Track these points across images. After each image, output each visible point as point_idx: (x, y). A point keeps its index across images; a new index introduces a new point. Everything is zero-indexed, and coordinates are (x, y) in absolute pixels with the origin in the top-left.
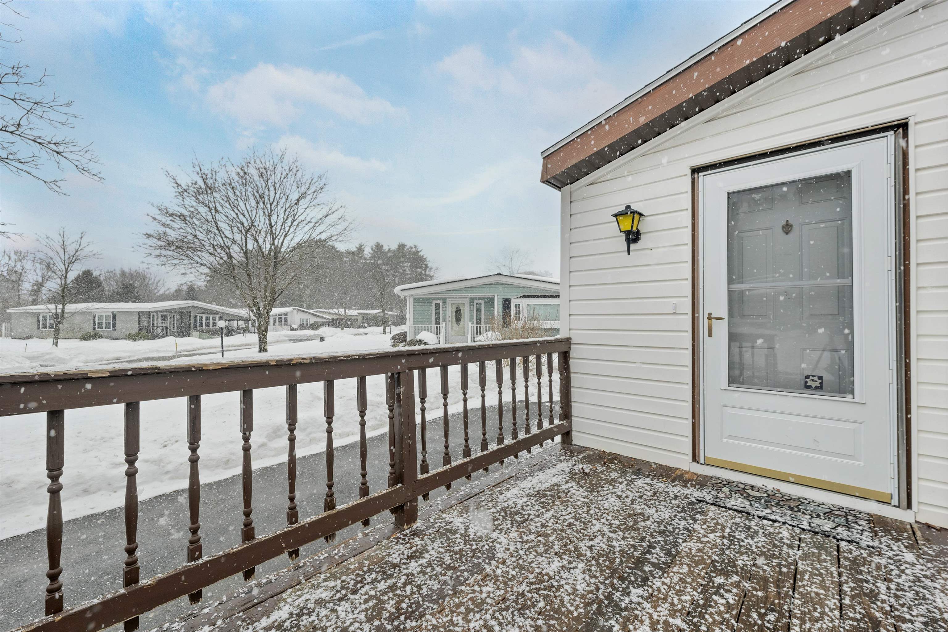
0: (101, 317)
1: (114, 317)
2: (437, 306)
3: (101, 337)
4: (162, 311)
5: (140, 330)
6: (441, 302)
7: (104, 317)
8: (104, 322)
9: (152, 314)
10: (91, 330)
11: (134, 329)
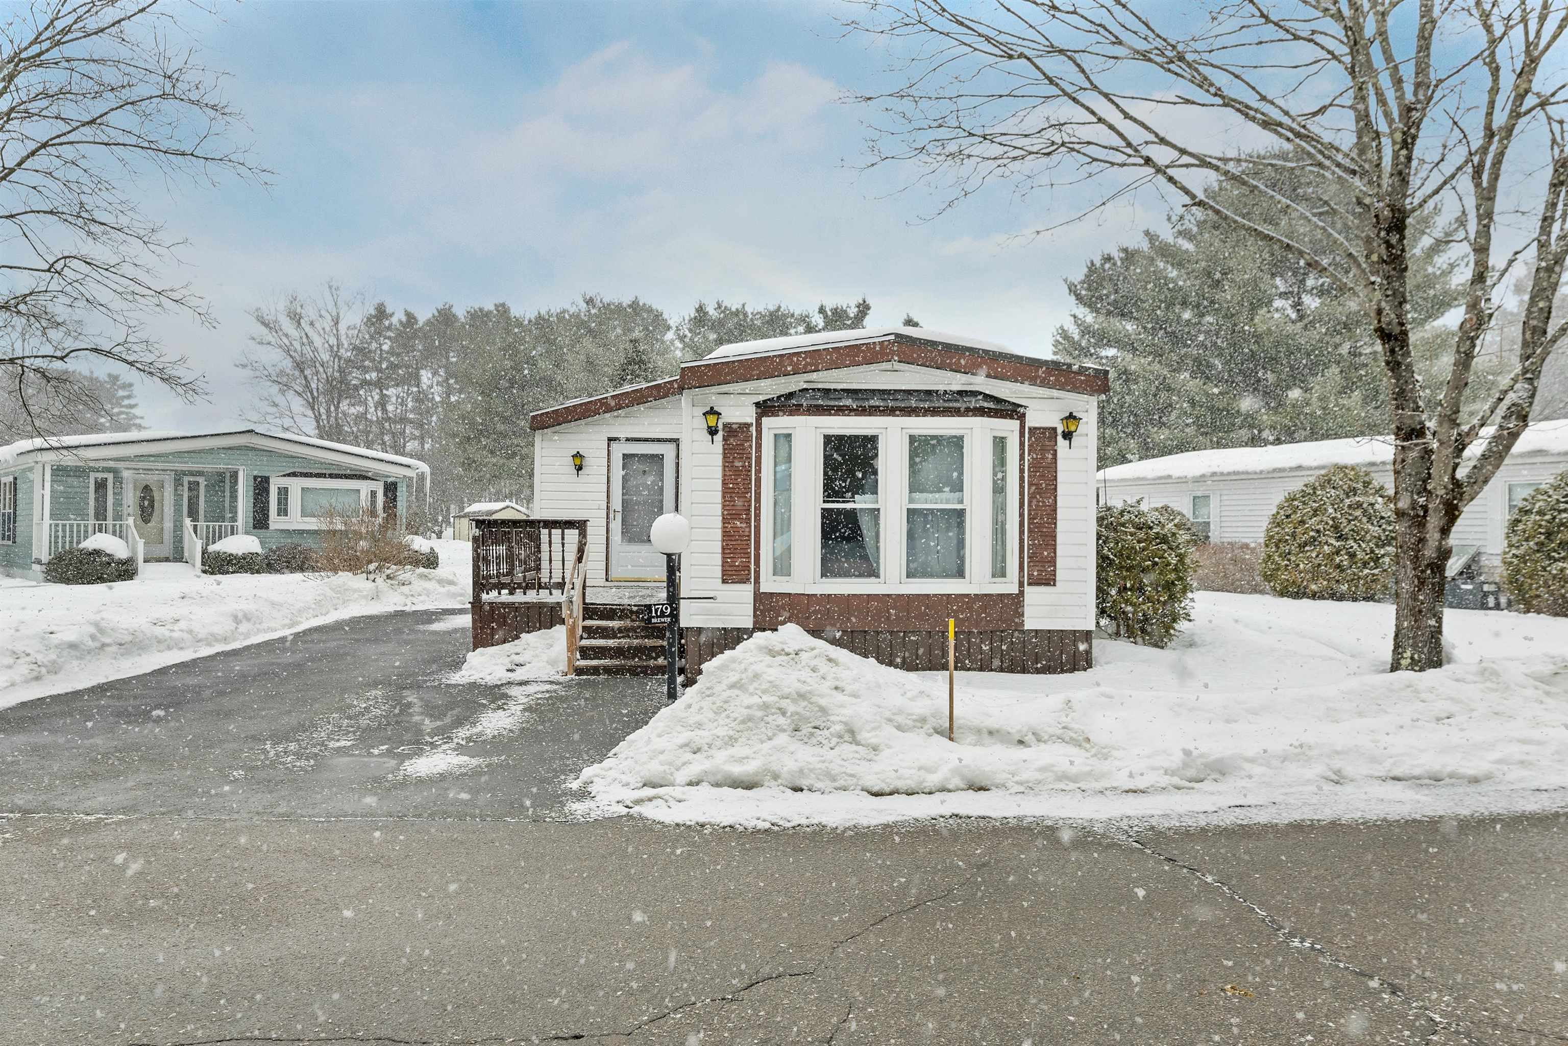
2: (101, 486)
6: (110, 477)
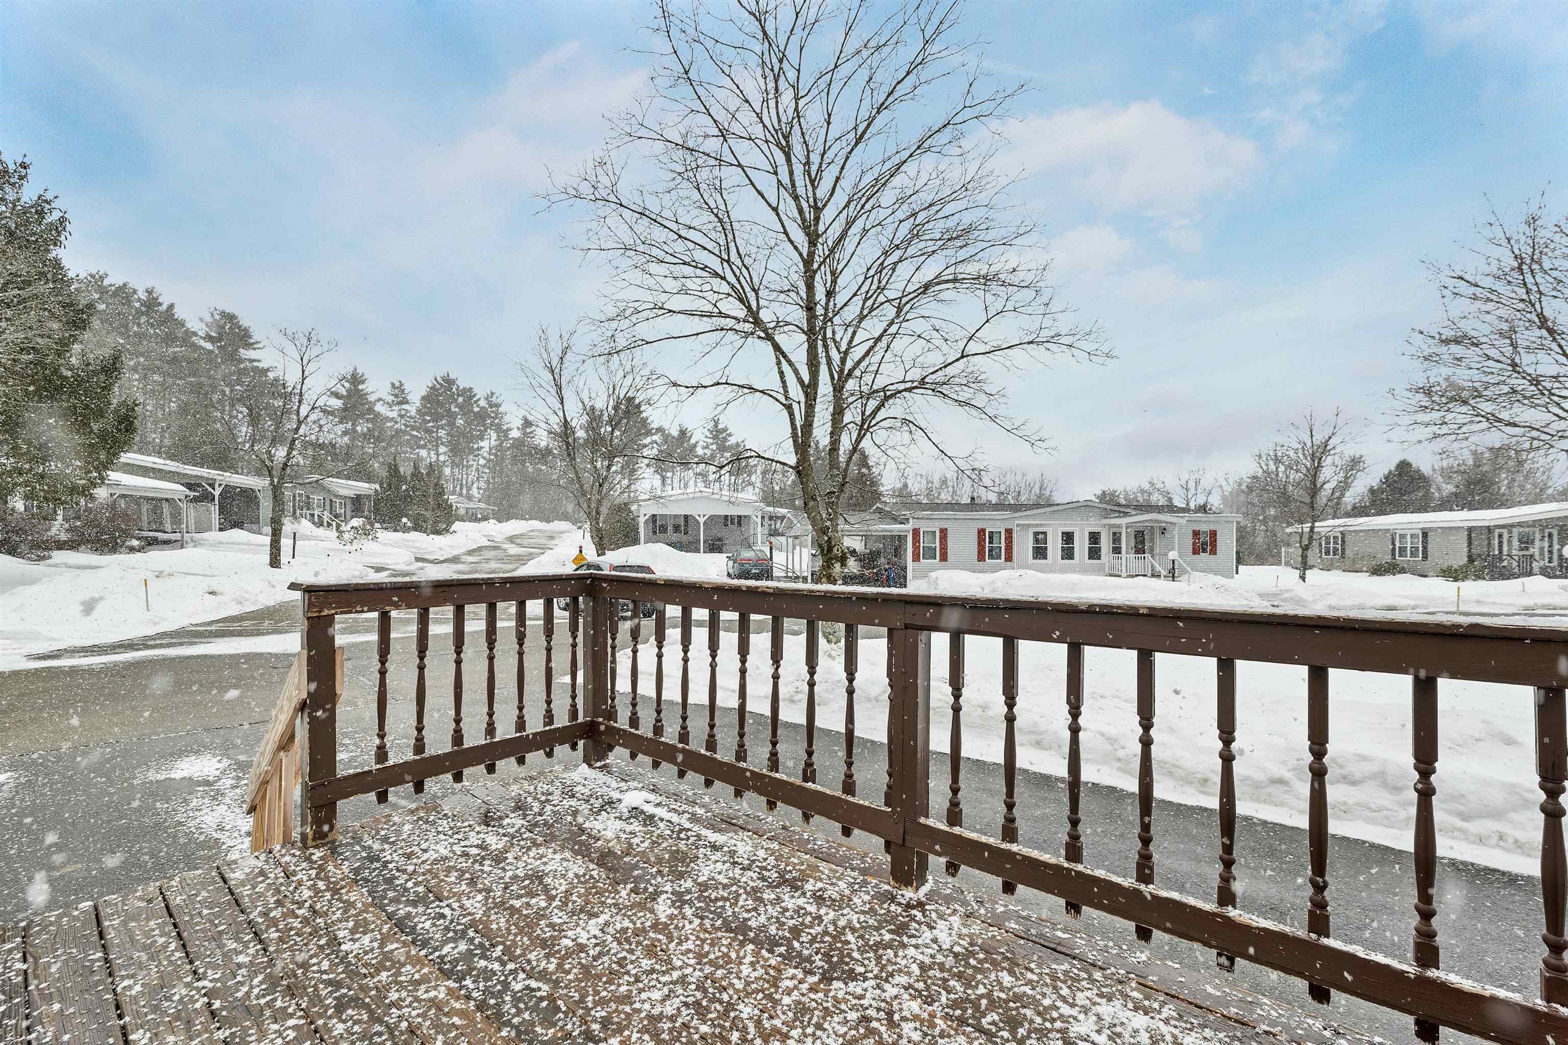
0: (1402, 536)
1: (1425, 535)
3: (1403, 571)
4: (1520, 524)
5: (1471, 559)
7: (1409, 537)
8: (1409, 546)
9: (1497, 531)
10: (1388, 558)
11: (1461, 559)
